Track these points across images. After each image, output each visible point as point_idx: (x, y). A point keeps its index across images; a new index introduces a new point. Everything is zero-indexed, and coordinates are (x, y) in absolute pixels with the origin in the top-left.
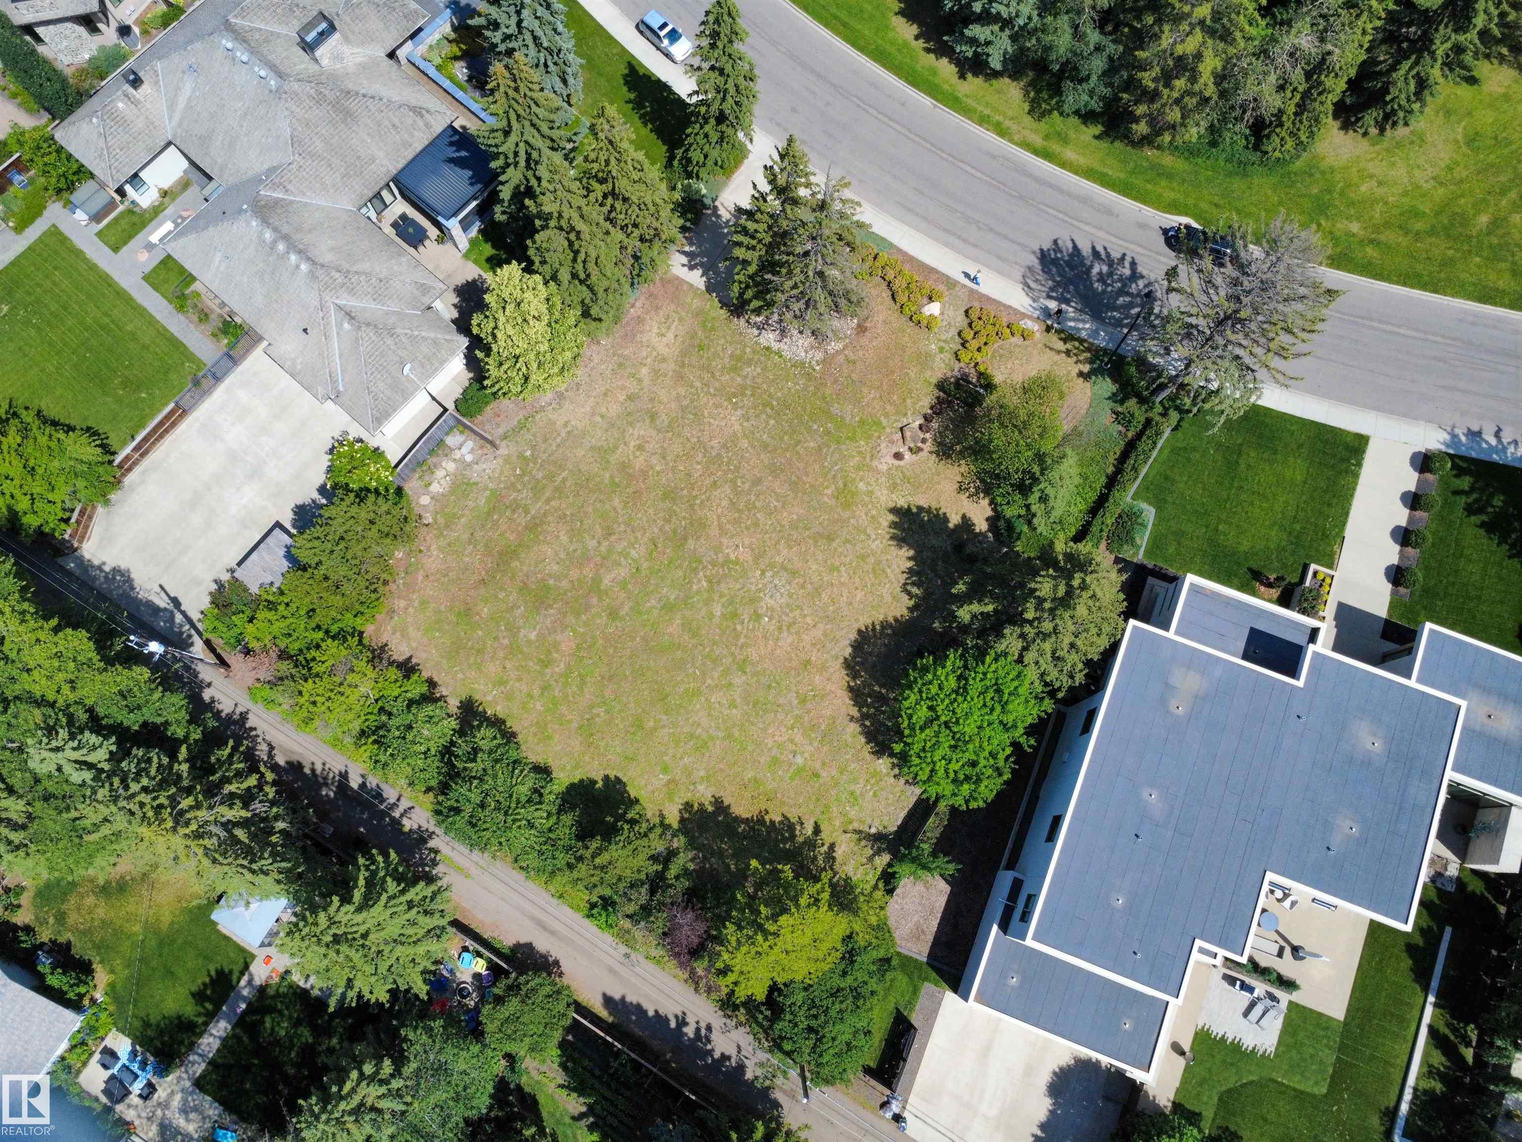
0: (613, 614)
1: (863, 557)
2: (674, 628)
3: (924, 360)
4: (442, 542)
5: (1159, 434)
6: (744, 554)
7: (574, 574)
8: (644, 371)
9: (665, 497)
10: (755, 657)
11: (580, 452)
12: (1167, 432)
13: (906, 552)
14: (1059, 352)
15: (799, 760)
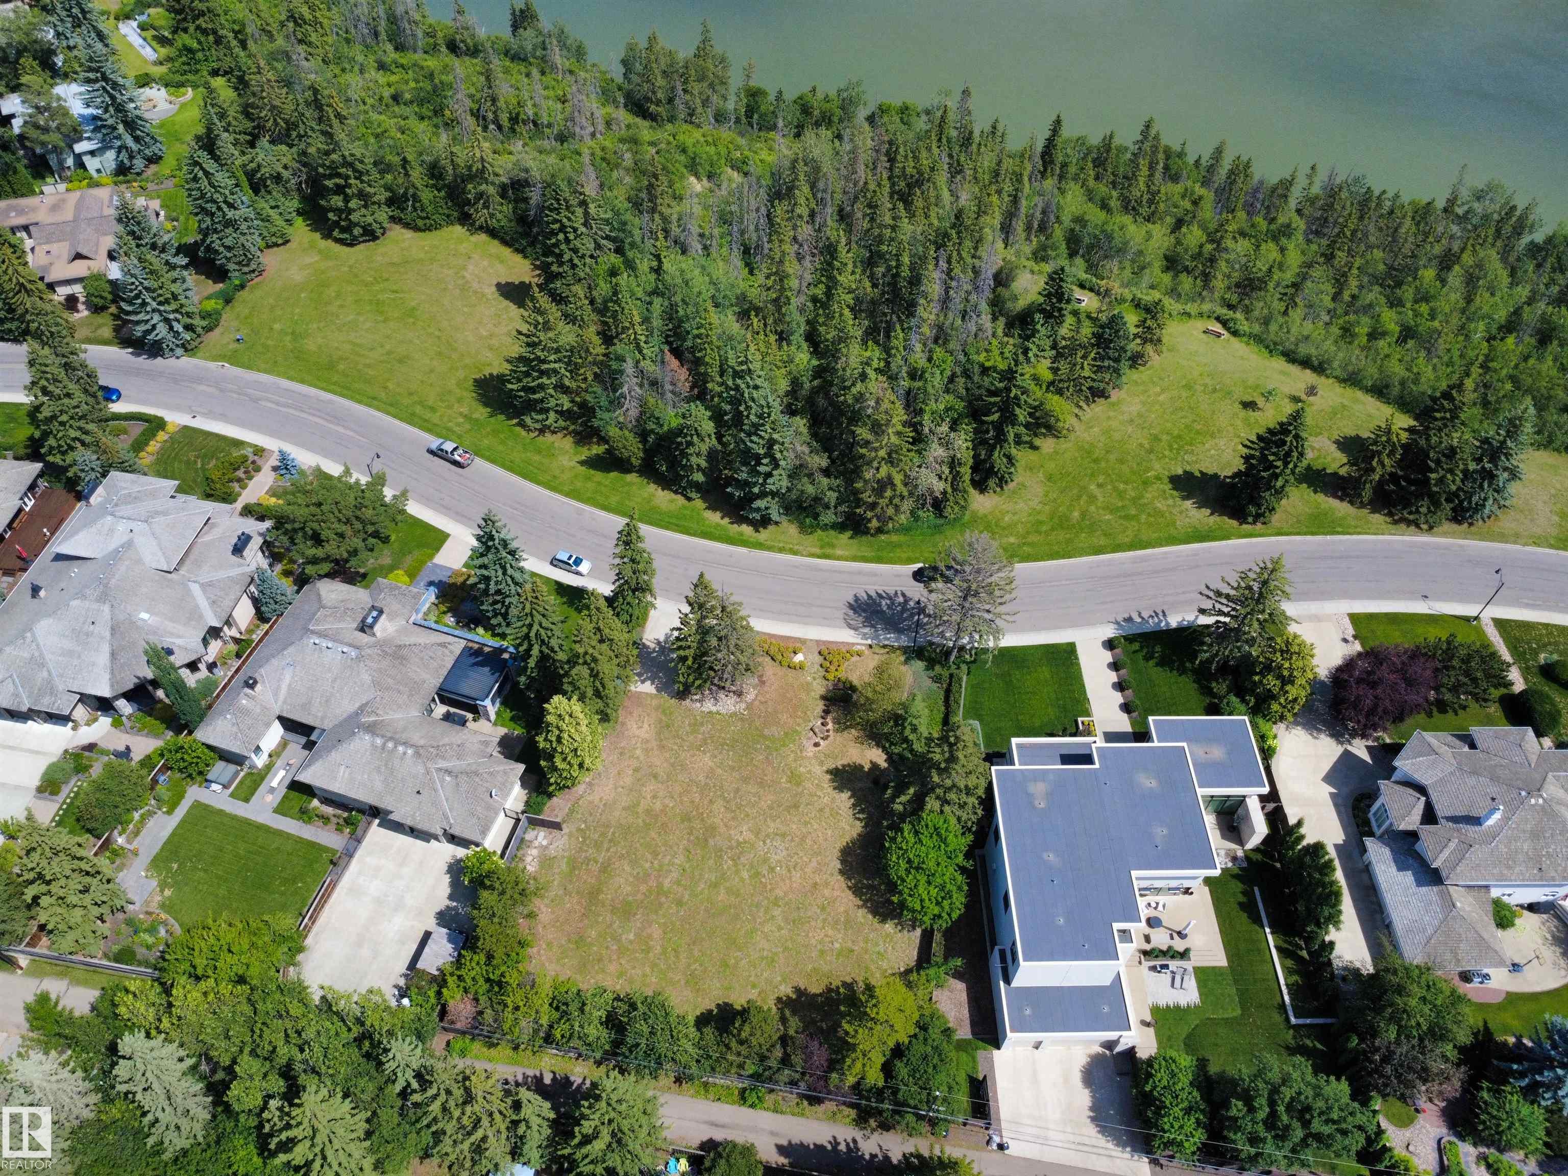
0: (679, 903)
1: (821, 810)
2: (722, 896)
3: (807, 687)
4: (546, 901)
5: (960, 679)
6: (747, 835)
7: (643, 888)
8: (638, 752)
9: (683, 821)
10: (781, 894)
11: (617, 814)
12: (965, 678)
13: (846, 795)
14: (883, 655)
15: (837, 945)
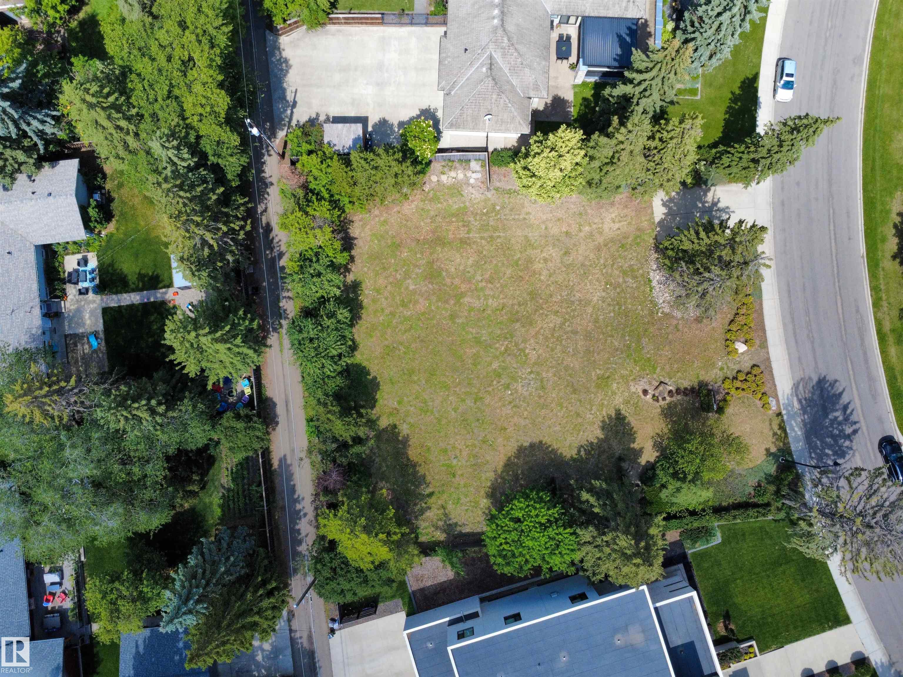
0: (453, 317)
1: (578, 415)
2: (470, 351)
3: (710, 364)
4: (421, 205)
5: (764, 515)
6: (533, 356)
7: (457, 281)
8: (587, 228)
9: (530, 293)
10: (487, 401)
11: (519, 233)
12: (770, 517)
13: (600, 434)
14: (771, 429)
15: (455, 462)
